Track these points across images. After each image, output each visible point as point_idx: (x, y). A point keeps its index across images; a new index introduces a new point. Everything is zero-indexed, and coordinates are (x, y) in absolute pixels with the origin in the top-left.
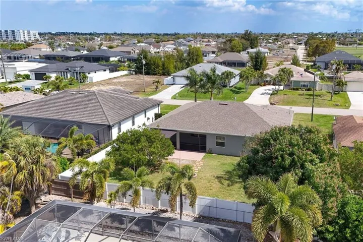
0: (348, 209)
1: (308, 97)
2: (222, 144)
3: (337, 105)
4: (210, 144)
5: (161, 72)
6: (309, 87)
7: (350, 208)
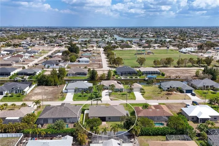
0: (142, 129)
1: (122, 96)
2: (110, 119)
3: (132, 98)
4: (107, 119)
5: (53, 84)
6: (121, 91)
7: (143, 129)
